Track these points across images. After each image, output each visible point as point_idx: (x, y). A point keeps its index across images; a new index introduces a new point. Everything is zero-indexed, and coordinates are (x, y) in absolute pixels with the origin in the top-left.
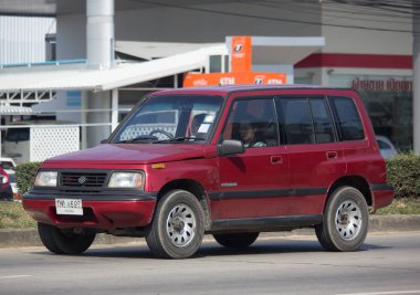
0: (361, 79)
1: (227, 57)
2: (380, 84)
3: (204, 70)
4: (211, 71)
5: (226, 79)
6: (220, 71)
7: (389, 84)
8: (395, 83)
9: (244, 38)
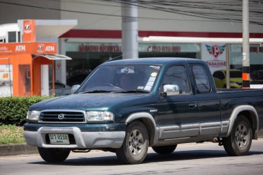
0: (85, 45)
1: (19, 33)
2: (95, 48)
3: (5, 40)
4: (10, 41)
5: (20, 46)
6: (15, 41)
7: (101, 48)
8: (105, 48)
9: (31, 20)
